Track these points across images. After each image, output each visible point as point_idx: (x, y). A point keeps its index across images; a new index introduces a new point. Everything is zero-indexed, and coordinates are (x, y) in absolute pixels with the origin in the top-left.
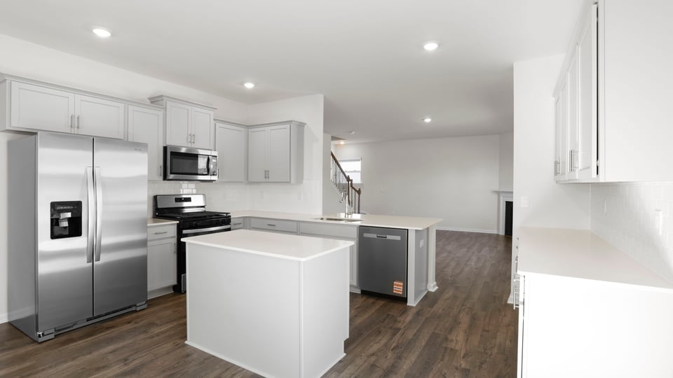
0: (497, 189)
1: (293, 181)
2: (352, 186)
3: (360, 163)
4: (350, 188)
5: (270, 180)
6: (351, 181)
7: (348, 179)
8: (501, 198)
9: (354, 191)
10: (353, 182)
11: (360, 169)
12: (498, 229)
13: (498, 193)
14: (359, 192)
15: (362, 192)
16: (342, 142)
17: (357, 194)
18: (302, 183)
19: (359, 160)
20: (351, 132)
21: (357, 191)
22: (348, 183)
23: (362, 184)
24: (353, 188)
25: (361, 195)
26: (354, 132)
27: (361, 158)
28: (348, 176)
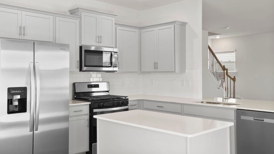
1: (177, 70)
2: (227, 74)
3: (234, 54)
4: (226, 76)
5: (159, 70)
6: (227, 70)
7: (224, 68)
9: (229, 78)
10: (229, 71)
11: (234, 60)
14: (234, 79)
15: (237, 79)
16: (218, 37)
17: (232, 81)
18: (185, 72)
20: (226, 28)
21: (232, 78)
22: (224, 72)
23: (237, 73)
24: (228, 76)
25: (235, 82)
26: (228, 28)
27: (236, 50)
28: (224, 66)
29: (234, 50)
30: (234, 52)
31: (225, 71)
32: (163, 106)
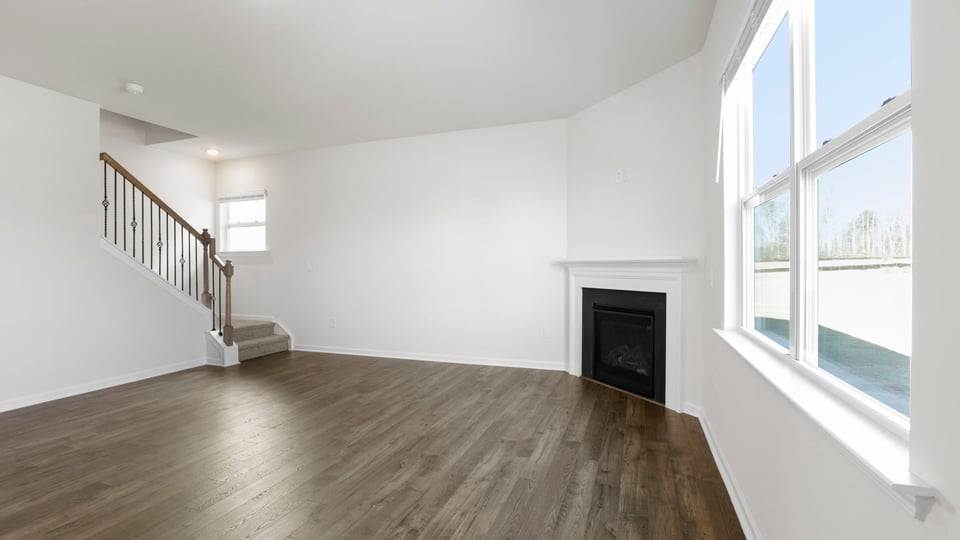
0: (563, 256)
2: (212, 256)
4: (210, 261)
7: (204, 238)
8: (572, 279)
11: (263, 218)
12: (567, 359)
13: (565, 266)
14: (228, 271)
16: (212, 152)
19: (260, 196)
21: (223, 266)
22: (206, 249)
23: (269, 252)
24: (215, 261)
27: (266, 192)
28: (205, 231)
29: (263, 192)
30: (263, 196)
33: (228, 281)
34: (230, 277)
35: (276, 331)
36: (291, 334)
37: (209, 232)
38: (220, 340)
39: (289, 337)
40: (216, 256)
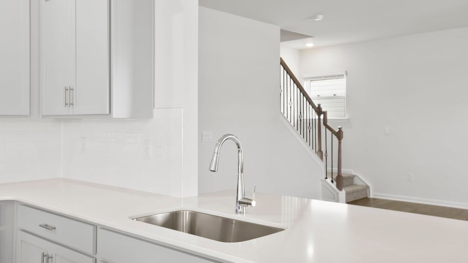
2: (325, 124)
3: (343, 81)
4: (323, 127)
6: (325, 113)
7: (319, 111)
9: (329, 133)
10: (328, 117)
11: (343, 94)
14: (339, 135)
15: (344, 135)
16: (309, 44)
17: (335, 138)
19: (341, 76)
20: (315, 17)
21: (335, 132)
22: (319, 119)
23: (348, 120)
24: (327, 127)
25: (342, 141)
26: (320, 18)
27: (346, 73)
28: (319, 105)
29: (344, 73)
30: (343, 75)
31: (322, 117)
32: (54, 226)
33: (340, 143)
34: (341, 139)
35: (356, 181)
36: (369, 184)
37: (321, 106)
38: (334, 185)
39: (368, 187)
40: (328, 124)
